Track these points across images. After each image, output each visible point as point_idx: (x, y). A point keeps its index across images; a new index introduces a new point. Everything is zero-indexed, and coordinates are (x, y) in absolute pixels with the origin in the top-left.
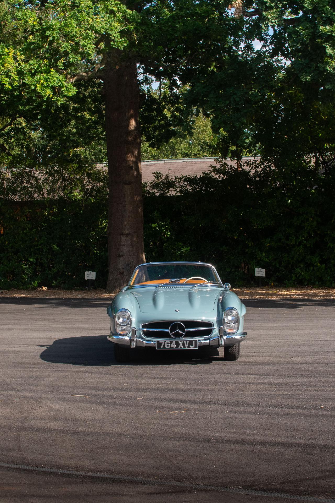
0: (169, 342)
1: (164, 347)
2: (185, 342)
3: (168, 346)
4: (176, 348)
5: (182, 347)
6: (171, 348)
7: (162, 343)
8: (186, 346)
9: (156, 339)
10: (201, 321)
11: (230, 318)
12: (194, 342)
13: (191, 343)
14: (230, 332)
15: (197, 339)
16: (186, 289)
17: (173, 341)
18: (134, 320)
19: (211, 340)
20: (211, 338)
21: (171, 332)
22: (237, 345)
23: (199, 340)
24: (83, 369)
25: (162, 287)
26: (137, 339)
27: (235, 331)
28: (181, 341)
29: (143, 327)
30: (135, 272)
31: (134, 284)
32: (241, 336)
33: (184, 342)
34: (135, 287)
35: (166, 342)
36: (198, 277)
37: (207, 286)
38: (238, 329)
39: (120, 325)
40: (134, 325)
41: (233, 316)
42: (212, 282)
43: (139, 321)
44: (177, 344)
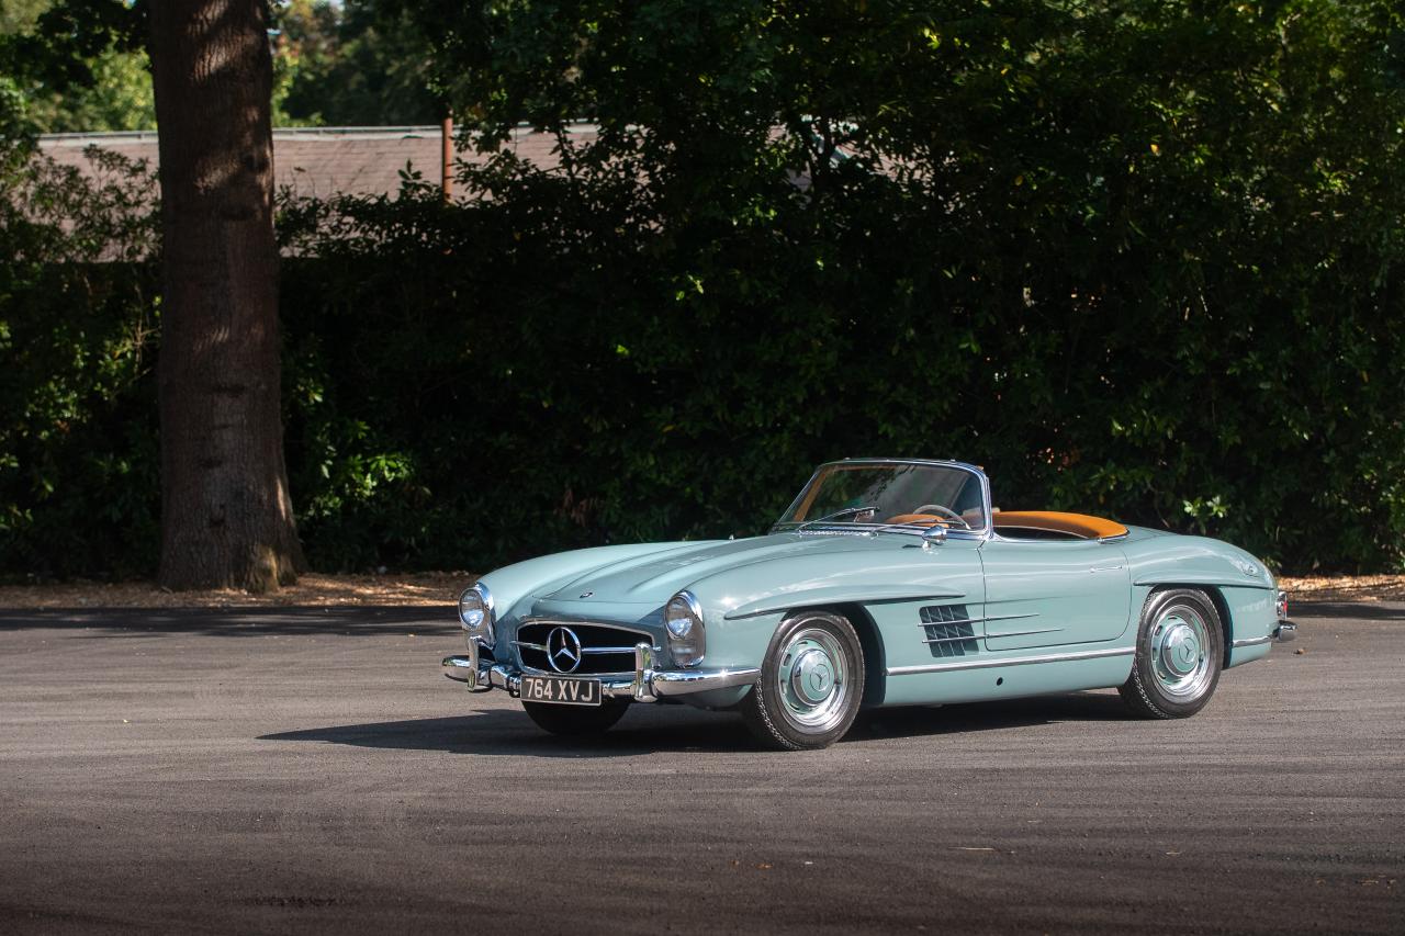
0: (542, 682)
1: (533, 696)
2: (571, 683)
3: (539, 692)
4: (553, 698)
5: (565, 698)
6: (545, 697)
7: (529, 684)
8: (574, 694)
12: (592, 685)
13: (583, 687)
15: (599, 679)
17: (549, 679)
21: (551, 655)
28: (563, 681)
33: (568, 684)
35: (536, 682)
44: (556, 687)
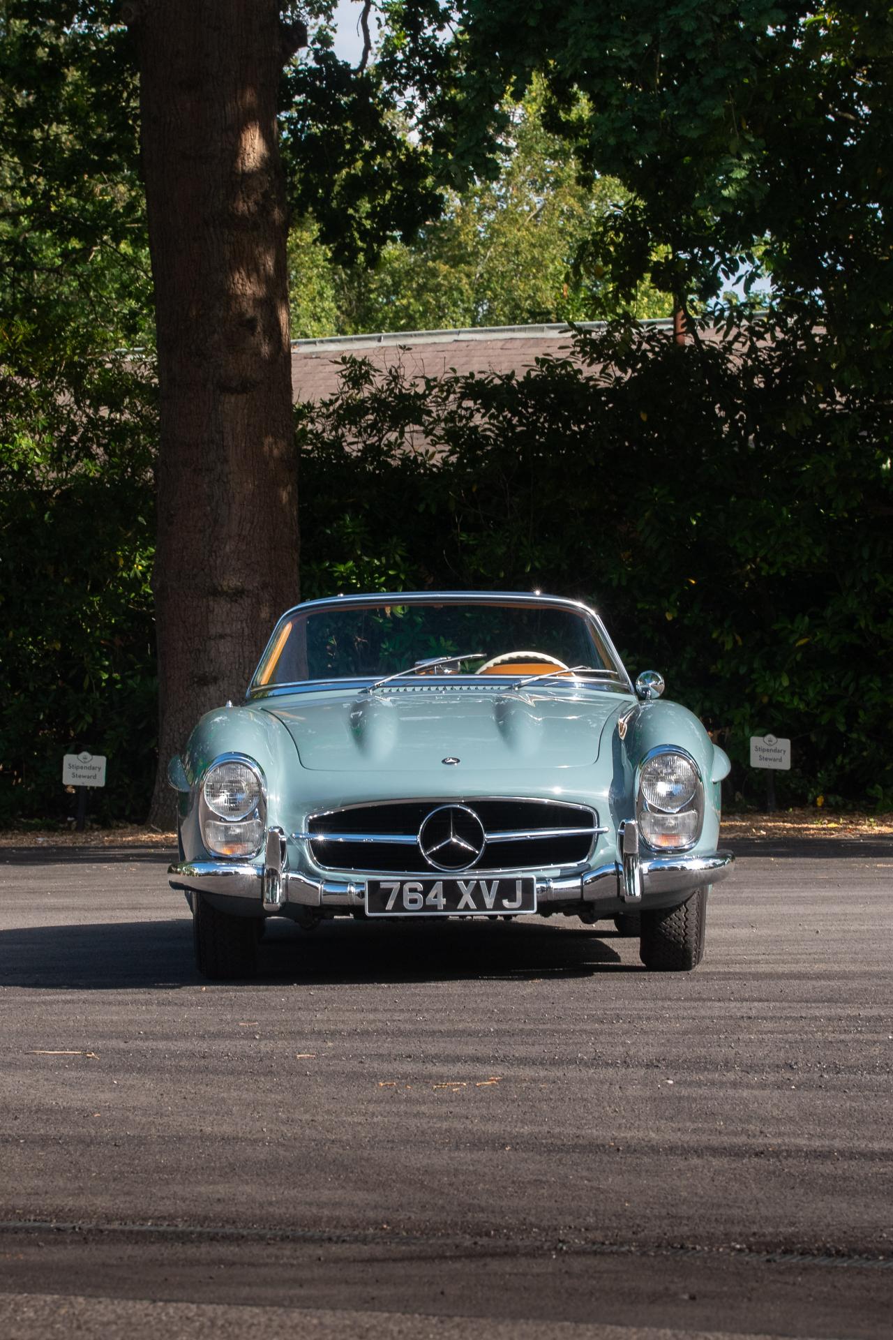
0: (420, 887)
1: (399, 906)
2: (483, 884)
3: (413, 901)
4: (446, 908)
5: (472, 905)
6: (426, 908)
7: (389, 891)
8: (489, 901)
9: (364, 877)
10: (546, 801)
11: (663, 788)
12: (519, 885)
13: (507, 889)
14: (665, 844)
15: (533, 876)
16: (485, 695)
17: (434, 882)
18: (275, 800)
19: (588, 878)
20: (589, 870)
21: (426, 849)
22: (692, 906)
23: (540, 880)
24: (63, 997)
25: (386, 690)
26: (291, 875)
27: (684, 842)
28: (467, 882)
29: (314, 826)
30: (278, 636)
31: (273, 679)
32: (711, 862)
33: (478, 886)
34: (276, 692)
35: (407, 887)
36: (531, 654)
37: (570, 685)
38: (696, 834)
39: (220, 819)
40: (276, 818)
41: (677, 782)
42: (589, 670)
43: (297, 804)
44: (452, 892)
